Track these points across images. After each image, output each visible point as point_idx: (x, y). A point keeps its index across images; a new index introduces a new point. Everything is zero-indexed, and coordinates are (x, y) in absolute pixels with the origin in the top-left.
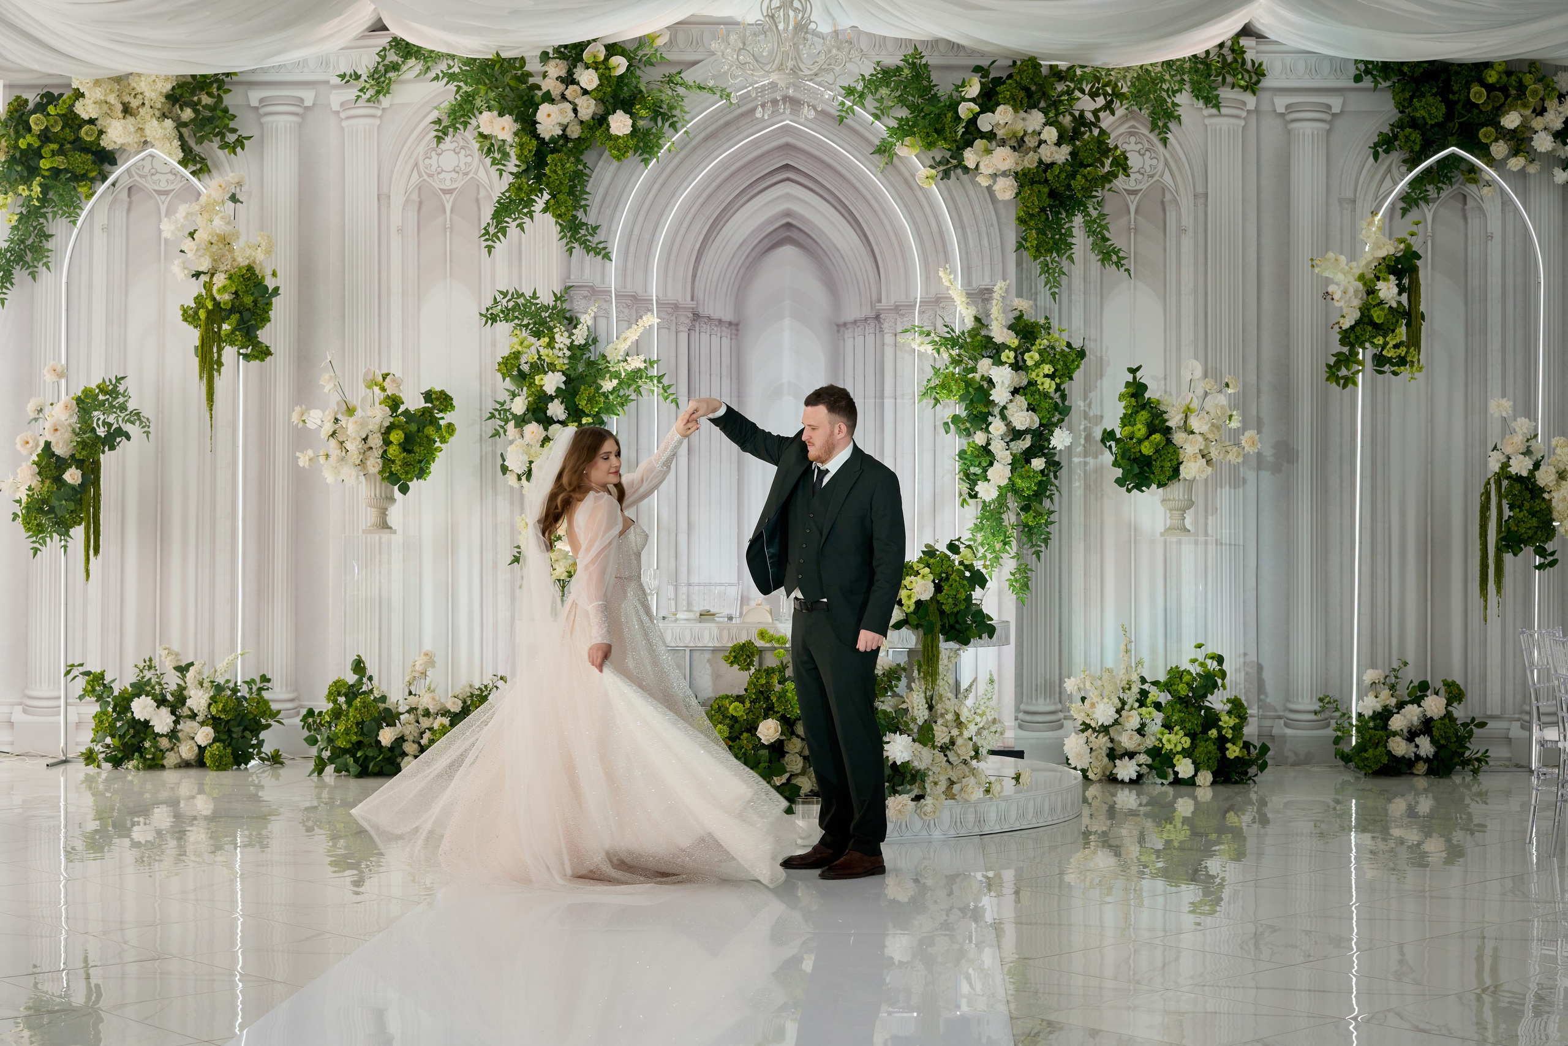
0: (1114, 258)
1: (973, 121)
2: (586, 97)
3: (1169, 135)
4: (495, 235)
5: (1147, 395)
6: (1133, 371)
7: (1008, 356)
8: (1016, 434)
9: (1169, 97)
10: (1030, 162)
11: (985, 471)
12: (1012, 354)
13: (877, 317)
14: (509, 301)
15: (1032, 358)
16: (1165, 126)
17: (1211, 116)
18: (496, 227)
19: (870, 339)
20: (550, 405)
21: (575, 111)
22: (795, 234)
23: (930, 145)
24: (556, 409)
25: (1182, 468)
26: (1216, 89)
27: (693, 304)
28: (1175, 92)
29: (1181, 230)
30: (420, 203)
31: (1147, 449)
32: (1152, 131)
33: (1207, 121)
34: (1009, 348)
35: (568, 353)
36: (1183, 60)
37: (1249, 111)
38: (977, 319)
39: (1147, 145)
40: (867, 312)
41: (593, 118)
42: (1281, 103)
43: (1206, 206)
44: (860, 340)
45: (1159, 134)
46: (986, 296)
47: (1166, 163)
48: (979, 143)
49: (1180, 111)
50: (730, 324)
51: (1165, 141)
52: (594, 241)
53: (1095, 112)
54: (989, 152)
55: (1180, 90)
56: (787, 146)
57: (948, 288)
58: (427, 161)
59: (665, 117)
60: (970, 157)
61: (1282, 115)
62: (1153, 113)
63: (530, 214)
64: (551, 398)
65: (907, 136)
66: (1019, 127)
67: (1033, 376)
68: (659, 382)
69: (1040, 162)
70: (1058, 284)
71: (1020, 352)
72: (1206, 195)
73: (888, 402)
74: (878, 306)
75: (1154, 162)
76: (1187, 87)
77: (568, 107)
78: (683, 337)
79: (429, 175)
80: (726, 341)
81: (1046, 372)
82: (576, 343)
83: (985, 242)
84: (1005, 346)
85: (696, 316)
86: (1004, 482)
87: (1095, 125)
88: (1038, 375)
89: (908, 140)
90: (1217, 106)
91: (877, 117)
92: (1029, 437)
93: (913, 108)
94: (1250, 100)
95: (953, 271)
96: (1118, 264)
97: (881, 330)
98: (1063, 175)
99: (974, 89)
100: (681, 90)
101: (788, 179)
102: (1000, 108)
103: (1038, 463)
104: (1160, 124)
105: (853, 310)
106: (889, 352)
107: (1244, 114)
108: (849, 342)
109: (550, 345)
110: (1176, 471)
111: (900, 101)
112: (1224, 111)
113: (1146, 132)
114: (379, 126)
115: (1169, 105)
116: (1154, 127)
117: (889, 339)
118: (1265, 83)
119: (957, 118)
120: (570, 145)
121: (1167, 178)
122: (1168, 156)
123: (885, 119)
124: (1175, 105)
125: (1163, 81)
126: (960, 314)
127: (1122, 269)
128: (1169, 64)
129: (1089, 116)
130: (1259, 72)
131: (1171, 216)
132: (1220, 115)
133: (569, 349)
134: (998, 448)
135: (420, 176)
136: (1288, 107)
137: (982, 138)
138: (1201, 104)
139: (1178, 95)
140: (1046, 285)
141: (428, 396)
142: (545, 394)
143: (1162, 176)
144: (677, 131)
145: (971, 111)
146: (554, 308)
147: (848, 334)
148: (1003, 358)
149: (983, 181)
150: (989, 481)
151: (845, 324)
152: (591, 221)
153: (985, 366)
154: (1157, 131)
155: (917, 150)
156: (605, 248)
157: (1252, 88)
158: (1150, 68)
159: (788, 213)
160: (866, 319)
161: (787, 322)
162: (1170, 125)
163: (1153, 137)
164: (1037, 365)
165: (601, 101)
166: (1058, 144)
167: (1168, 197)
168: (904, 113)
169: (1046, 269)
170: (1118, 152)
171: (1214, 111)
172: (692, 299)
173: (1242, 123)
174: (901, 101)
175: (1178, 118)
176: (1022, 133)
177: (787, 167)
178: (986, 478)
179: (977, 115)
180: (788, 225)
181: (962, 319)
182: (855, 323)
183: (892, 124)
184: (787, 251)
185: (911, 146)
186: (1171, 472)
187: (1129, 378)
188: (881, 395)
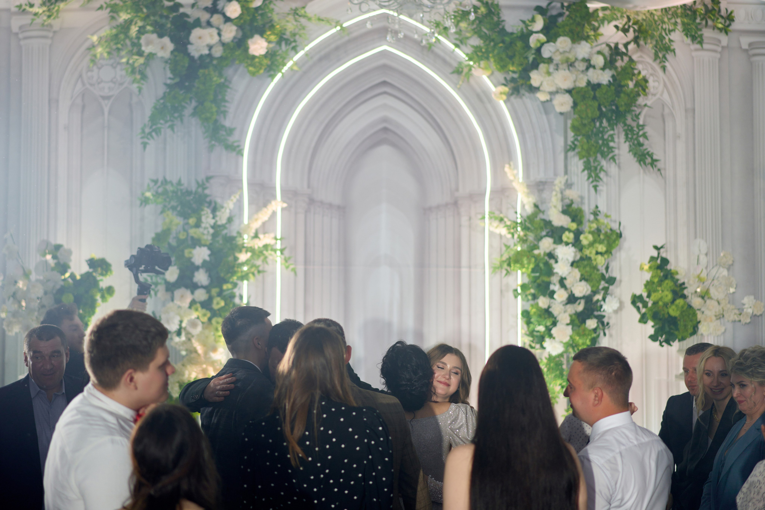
0: (649, 160)
1: (538, 50)
2: (229, 24)
3: (667, 64)
4: (150, 134)
5: (669, 267)
6: (657, 248)
7: (568, 236)
8: (572, 299)
9: (667, 34)
10: (581, 82)
11: (549, 330)
12: (571, 236)
13: (456, 203)
14: (159, 187)
15: (586, 238)
16: (664, 57)
17: (696, 50)
18: (151, 127)
19: (450, 220)
20: (196, 274)
21: (219, 35)
22: (391, 136)
23: (503, 67)
24: (201, 277)
25: (700, 326)
26: (701, 30)
27: (309, 191)
28: (670, 31)
29: (676, 137)
30: (84, 107)
31: (673, 312)
32: (655, 60)
33: (694, 54)
34: (569, 230)
35: (211, 231)
36: (677, 7)
37: (723, 47)
38: (536, 206)
39: (651, 71)
40: (447, 199)
41: (232, 41)
42: (745, 41)
43: (694, 118)
44: (442, 221)
45: (660, 62)
46: (541, 187)
47: (665, 85)
48: (543, 67)
49: (674, 46)
50: (339, 207)
51: (664, 68)
52: (231, 139)
53: (626, 45)
54: (549, 73)
55: (674, 30)
56: (385, 67)
57: (511, 181)
58: (90, 74)
59: (288, 42)
60: (536, 78)
61: (746, 51)
62: (655, 47)
63: (181, 117)
64: (197, 268)
65: (482, 60)
66: (571, 55)
67: (587, 252)
68: (282, 253)
69: (589, 83)
70: (597, 178)
71: (578, 234)
72: (694, 110)
73: (464, 271)
74: (457, 194)
75: (656, 84)
76: (680, 27)
77: (214, 32)
78: (301, 217)
79: (91, 85)
80: (335, 221)
81: (600, 250)
82: (219, 223)
83: (540, 145)
84: (563, 229)
85: (312, 201)
86: (567, 339)
87: (626, 54)
88: (591, 253)
89: (483, 63)
90: (701, 43)
91: (457, 46)
92: (583, 302)
93: (484, 38)
94: (724, 39)
95: (516, 167)
96: (652, 165)
97: (459, 214)
98: (609, 94)
99: (539, 23)
100: (302, 20)
101: (385, 93)
102: (561, 40)
103: (591, 324)
104: (661, 55)
105: (436, 197)
106: (465, 232)
107: (719, 49)
108: (433, 223)
109: (198, 225)
110: (695, 328)
111: (475, 33)
112: (705, 46)
113: (650, 61)
114: (51, 46)
115: (667, 40)
116: (656, 57)
117: (464, 220)
118: (735, 26)
119: (527, 47)
120: (215, 62)
121: (666, 97)
122: (666, 80)
123: (463, 47)
124: (670, 41)
125: (663, 22)
126: (522, 202)
127: (656, 169)
128: (666, 10)
129: (621, 48)
130: (730, 18)
131: (669, 125)
132: (702, 49)
133: (213, 227)
134: (558, 310)
135: (84, 84)
136: (750, 44)
137: (544, 62)
138: (688, 40)
139: (673, 34)
140: (588, 178)
141: (92, 263)
142: (193, 264)
143: (662, 95)
144: (297, 52)
145: (538, 41)
146: (196, 193)
147: (432, 216)
148: (564, 238)
149: (542, 97)
150: (554, 338)
151: (430, 209)
152: (227, 123)
154: (658, 61)
155: (489, 71)
156: (238, 146)
157: (725, 30)
158: (654, 12)
159: (385, 120)
160: (447, 205)
161: (385, 206)
162: (668, 56)
163: (656, 66)
164: (591, 244)
165: (241, 27)
166: (603, 69)
167: (667, 111)
168: (476, 41)
169: (587, 167)
170: (641, 77)
171: (698, 46)
172: (309, 187)
173: (718, 56)
174: (478, 32)
175: (674, 51)
176: (573, 60)
177: (385, 83)
178: (551, 336)
179: (542, 44)
180: (385, 129)
181: (523, 206)
182: (438, 207)
183: (469, 50)
184: (385, 150)
185: (485, 68)
186: (691, 330)
187: (655, 253)
188: (458, 265)
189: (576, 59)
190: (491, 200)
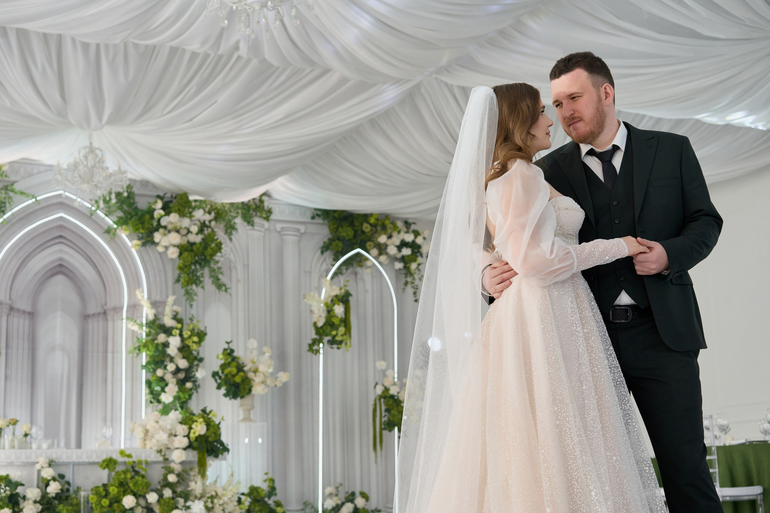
0: (224, 288)
1: (159, 220)
3: (232, 237)
5: (234, 355)
6: (228, 343)
7: (176, 332)
8: (178, 370)
9: (232, 219)
10: (184, 241)
11: (164, 389)
12: (178, 331)
13: (105, 313)
15: (187, 334)
16: (231, 232)
17: (250, 230)
19: (101, 323)
22: (64, 270)
23: (137, 230)
25: (253, 389)
26: (253, 218)
27: (10, 302)
28: (235, 217)
29: (238, 281)
31: (238, 379)
32: (225, 234)
33: (249, 232)
34: (176, 328)
36: (238, 203)
37: (266, 229)
38: (155, 315)
39: (223, 239)
40: (100, 310)
42: (279, 226)
43: (249, 270)
44: (96, 324)
45: (229, 235)
46: (158, 305)
47: (232, 250)
48: (161, 230)
49: (237, 226)
50: (29, 313)
51: (231, 239)
53: (210, 221)
54: (165, 235)
55: (237, 217)
56: (61, 227)
57: (140, 300)
60: (157, 237)
61: (279, 232)
62: (226, 226)
65: (123, 225)
66: (178, 225)
67: (187, 342)
69: (188, 242)
70: (192, 300)
71: (181, 330)
72: (248, 265)
73: (110, 355)
74: (106, 307)
75: (226, 248)
76: (240, 215)
78: (4, 319)
80: (27, 322)
81: (195, 341)
83: (158, 278)
84: (172, 328)
85: (12, 309)
86: (175, 394)
87: (210, 227)
88: (189, 342)
89: (124, 227)
90: (253, 225)
91: (106, 215)
92: (184, 372)
93: (125, 212)
94: (266, 224)
95: (143, 292)
96: (226, 290)
97: (107, 320)
98: (201, 248)
99: (160, 204)
100: (11, 194)
101: (61, 243)
102: (173, 215)
103: (189, 385)
104: (229, 231)
105: (93, 309)
106: (110, 330)
107: (263, 230)
108: (90, 325)
110: (250, 391)
111: (119, 209)
112: (256, 228)
113: (223, 233)
115: (233, 223)
116: (226, 232)
117: (110, 324)
118: (273, 217)
119: (152, 218)
121: (232, 257)
122: (232, 247)
123: (110, 216)
124: (235, 223)
125: (231, 211)
126: (146, 313)
127: (228, 294)
128: (232, 204)
129: (207, 223)
130: (270, 212)
131: (234, 274)
132: (253, 229)
134: (169, 377)
136: (282, 228)
137: (162, 228)
138: (246, 224)
139: (236, 219)
140: (187, 300)
143: (230, 255)
144: (5, 215)
145: (160, 214)
147: (90, 321)
148: (174, 333)
149: (160, 249)
150: (167, 393)
151: (89, 316)
153: (162, 338)
154: (227, 234)
155: (127, 233)
157: (267, 219)
158: (225, 205)
159: (61, 259)
160: (99, 314)
161: (59, 313)
162: (233, 232)
163: (226, 237)
164: (190, 337)
166: (197, 234)
167: (232, 265)
168: (120, 214)
169: (186, 293)
170: (218, 241)
171: (251, 227)
172: (10, 299)
173: (262, 234)
174: (121, 208)
175: (236, 229)
176: (179, 228)
177: (61, 237)
178: (165, 392)
179: (162, 216)
180: (61, 265)
181: (147, 315)
182: (94, 315)
183: (115, 219)
184: (60, 278)
185: (125, 230)
186: (247, 391)
187: (226, 346)
188: (106, 351)
189: (181, 228)
190: (127, 311)
